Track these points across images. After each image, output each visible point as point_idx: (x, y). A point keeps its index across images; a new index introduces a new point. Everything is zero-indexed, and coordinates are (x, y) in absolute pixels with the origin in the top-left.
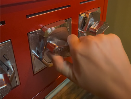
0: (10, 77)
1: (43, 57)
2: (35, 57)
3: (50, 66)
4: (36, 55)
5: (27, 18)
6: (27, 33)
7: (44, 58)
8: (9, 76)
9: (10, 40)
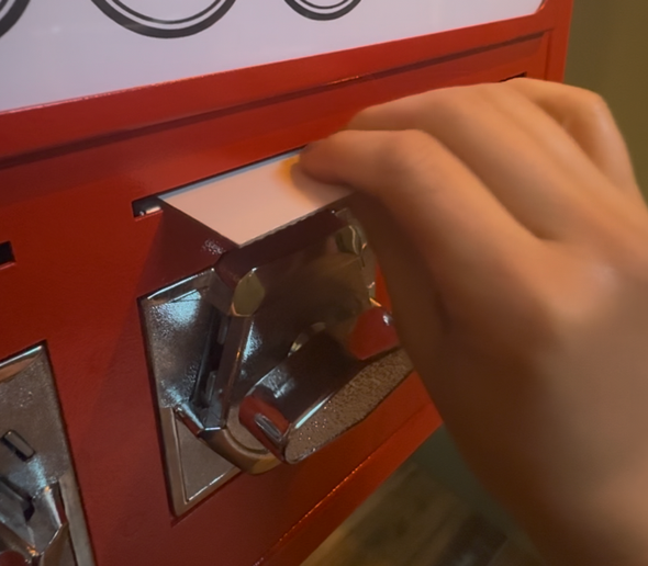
0: (42, 559)
1: (225, 427)
2: (179, 424)
3: (257, 469)
4: (184, 412)
5: (137, 215)
6: (139, 300)
7: (233, 433)
8: (34, 553)
9: (39, 348)
